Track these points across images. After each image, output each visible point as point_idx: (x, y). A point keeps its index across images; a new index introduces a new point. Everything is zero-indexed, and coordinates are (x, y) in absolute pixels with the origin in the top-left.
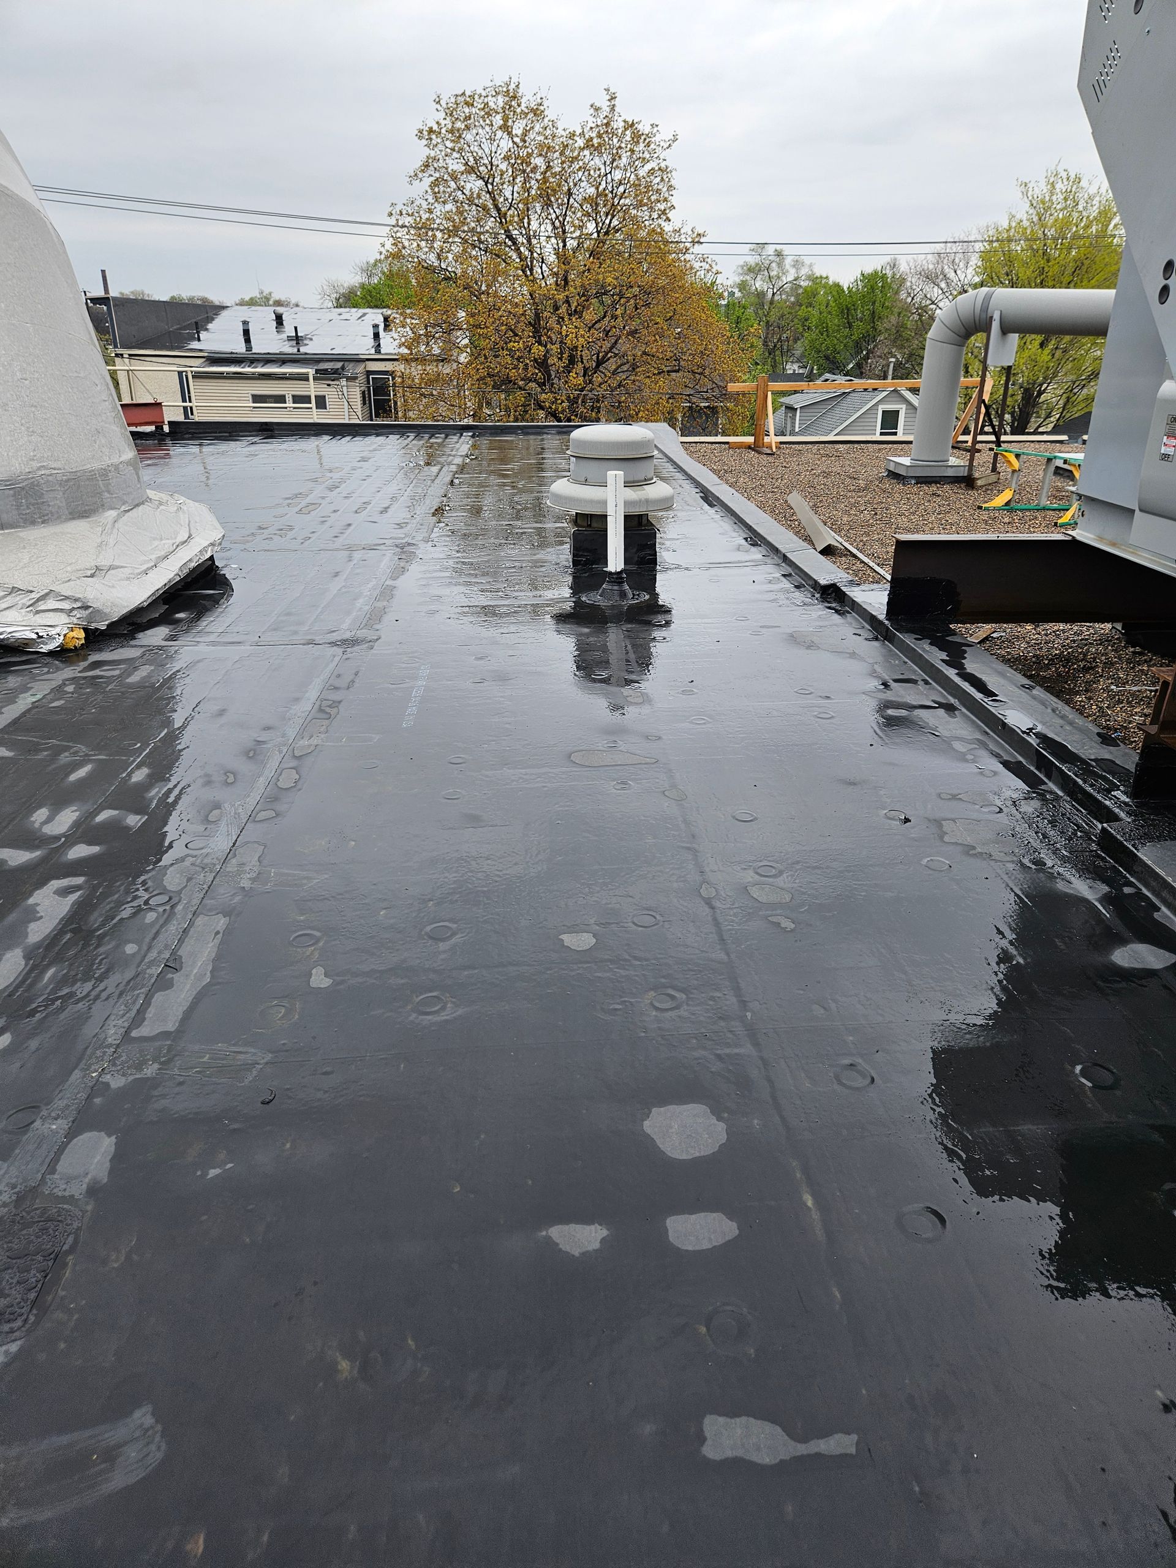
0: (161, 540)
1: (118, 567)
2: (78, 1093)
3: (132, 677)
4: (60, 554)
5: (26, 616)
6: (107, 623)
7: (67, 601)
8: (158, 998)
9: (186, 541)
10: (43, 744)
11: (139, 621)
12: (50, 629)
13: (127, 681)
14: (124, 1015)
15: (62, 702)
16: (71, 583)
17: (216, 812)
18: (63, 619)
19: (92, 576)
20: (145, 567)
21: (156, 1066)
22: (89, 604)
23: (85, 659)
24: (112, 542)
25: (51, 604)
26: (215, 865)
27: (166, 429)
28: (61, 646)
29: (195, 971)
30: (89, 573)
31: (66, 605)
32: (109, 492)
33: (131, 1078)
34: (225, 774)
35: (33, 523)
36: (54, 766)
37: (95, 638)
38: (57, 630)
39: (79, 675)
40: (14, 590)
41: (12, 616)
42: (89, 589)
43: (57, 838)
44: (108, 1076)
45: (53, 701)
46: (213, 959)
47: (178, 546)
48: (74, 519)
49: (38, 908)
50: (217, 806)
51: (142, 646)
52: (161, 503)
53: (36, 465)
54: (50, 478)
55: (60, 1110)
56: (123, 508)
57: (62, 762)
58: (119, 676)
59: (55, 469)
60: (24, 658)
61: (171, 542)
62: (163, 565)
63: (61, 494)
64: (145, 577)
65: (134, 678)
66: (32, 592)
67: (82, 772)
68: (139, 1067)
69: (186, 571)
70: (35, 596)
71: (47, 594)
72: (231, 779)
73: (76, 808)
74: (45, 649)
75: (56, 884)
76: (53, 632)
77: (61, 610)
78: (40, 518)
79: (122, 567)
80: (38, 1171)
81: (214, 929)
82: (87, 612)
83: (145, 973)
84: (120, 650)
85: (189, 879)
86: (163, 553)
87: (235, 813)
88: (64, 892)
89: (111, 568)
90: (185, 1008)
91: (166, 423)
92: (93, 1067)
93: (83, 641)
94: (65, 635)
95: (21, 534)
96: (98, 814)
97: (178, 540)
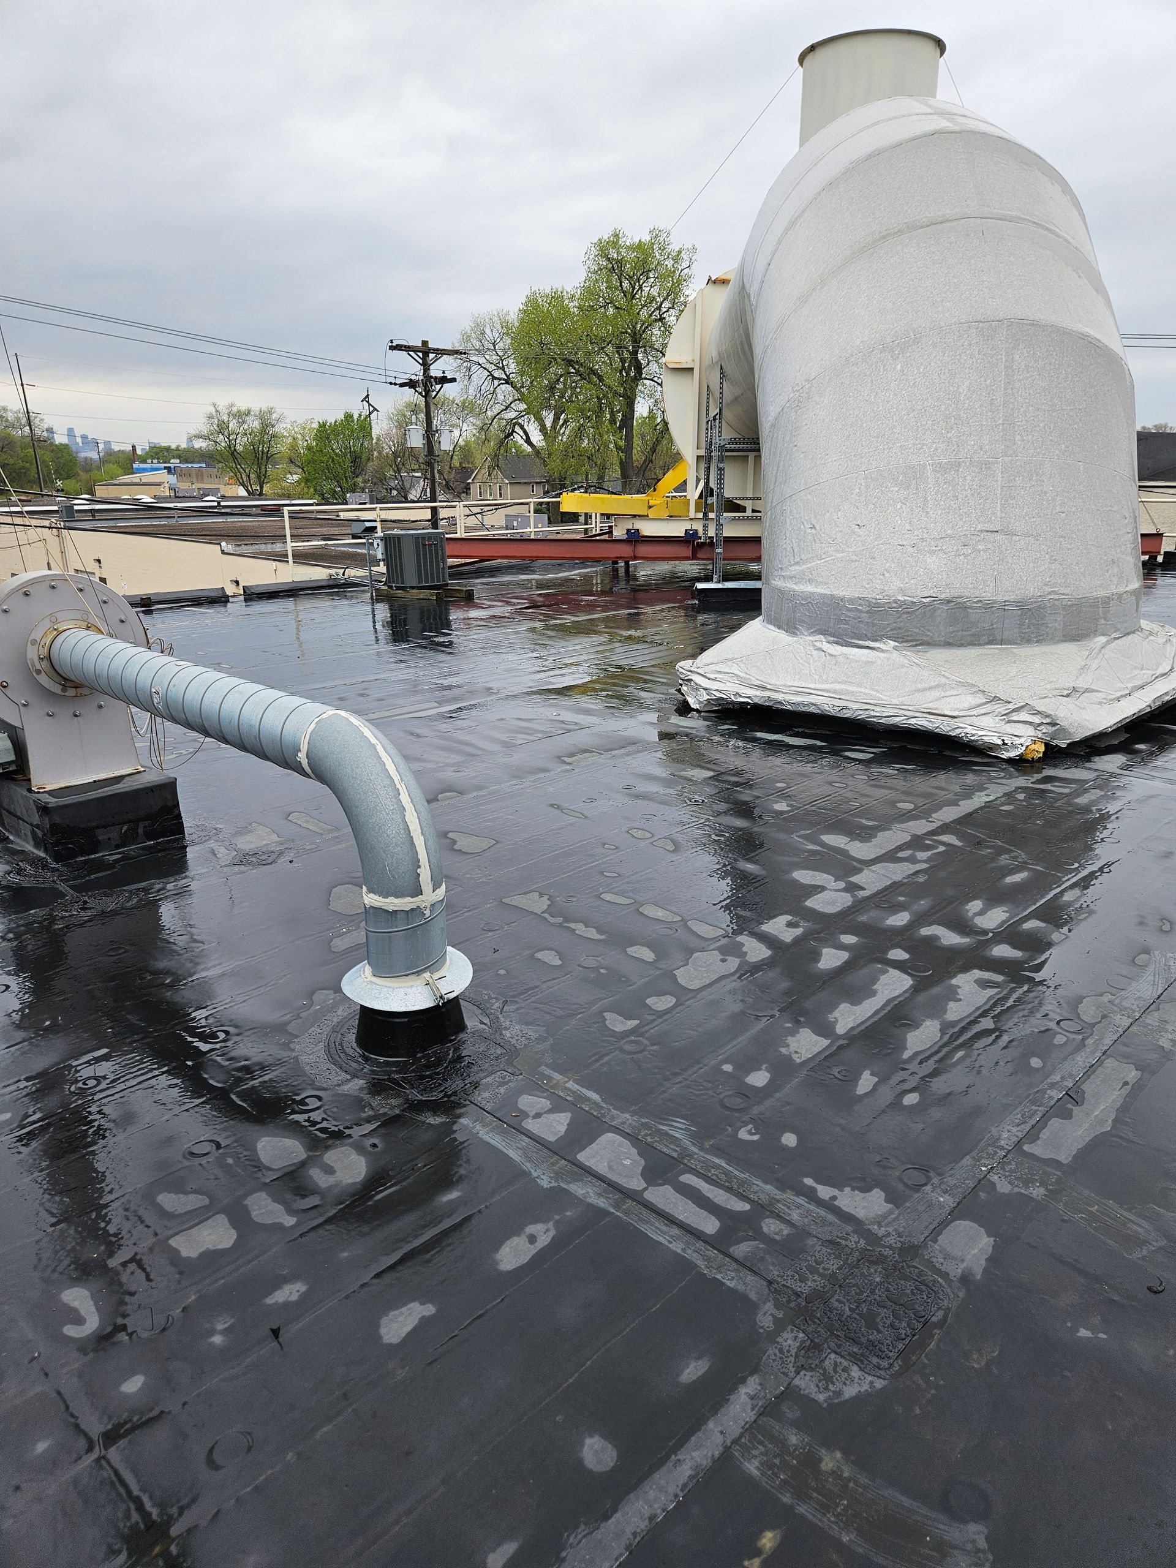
0: (1142, 669)
1: (1093, 691)
2: (967, 1179)
3: (1081, 798)
4: (1044, 672)
5: (998, 723)
6: (1068, 742)
7: (1038, 716)
8: (1055, 1123)
9: (1166, 674)
10: (990, 842)
11: (1097, 745)
12: (1016, 738)
13: (1076, 800)
14: (1018, 1125)
15: (1012, 807)
16: (1047, 700)
17: (1145, 957)
18: (1030, 731)
19: (1067, 696)
20: (1119, 694)
21: (1042, 1190)
22: (1058, 722)
23: (1039, 771)
24: (1094, 666)
25: (1024, 716)
26: (1134, 1011)
27: (1160, 559)
28: (1021, 755)
29: (1096, 1113)
30: (1065, 693)
31: (1036, 719)
32: (1105, 619)
33: (1016, 1190)
34: (1162, 920)
35: (1029, 641)
36: (993, 865)
37: (1054, 754)
38: (1022, 740)
39: (1031, 785)
40: (996, 699)
41: (986, 722)
42: (1061, 707)
43: (985, 932)
44: (996, 1177)
45: (1003, 804)
46: (1118, 1109)
47: (1157, 677)
48: (1065, 641)
49: (959, 991)
50: (1147, 951)
51: (1096, 770)
52: (1151, 633)
53: (1048, 589)
54: (1057, 603)
55: (949, 1186)
56: (1114, 635)
57: (1002, 863)
58: (1067, 795)
59: (1063, 594)
60: (985, 760)
61: (1151, 672)
62: (1137, 694)
63: (1062, 617)
64: (1116, 704)
65: (1082, 800)
66: (1010, 702)
67: (1018, 878)
68: (1027, 1182)
69: (1158, 703)
70: (1011, 707)
71: (1022, 707)
72: (1167, 927)
73: (1006, 909)
74: (1005, 755)
75: (977, 974)
76: (1018, 741)
77: (1030, 723)
78: (1036, 637)
79: (1097, 691)
80: (922, 1234)
81: (1123, 1078)
82: (1054, 729)
83: (1045, 1093)
84: (1074, 770)
85: (1104, 1017)
86: (1140, 683)
87: (1165, 965)
88: (984, 984)
89: (1087, 691)
90: (1080, 1147)
91: (1162, 553)
92: (983, 1161)
93: (1041, 755)
94: (1027, 747)
95: (1015, 651)
96: (1025, 922)
97: (1158, 673)
